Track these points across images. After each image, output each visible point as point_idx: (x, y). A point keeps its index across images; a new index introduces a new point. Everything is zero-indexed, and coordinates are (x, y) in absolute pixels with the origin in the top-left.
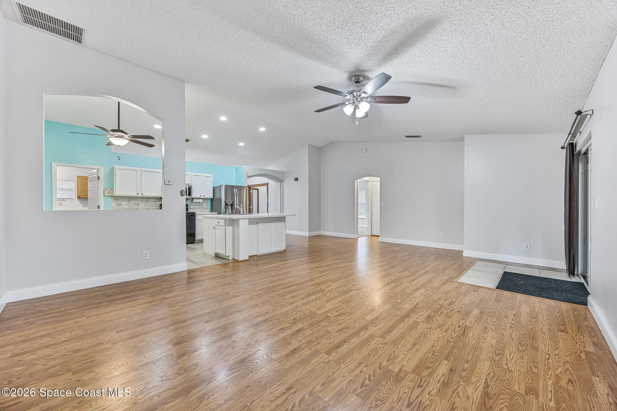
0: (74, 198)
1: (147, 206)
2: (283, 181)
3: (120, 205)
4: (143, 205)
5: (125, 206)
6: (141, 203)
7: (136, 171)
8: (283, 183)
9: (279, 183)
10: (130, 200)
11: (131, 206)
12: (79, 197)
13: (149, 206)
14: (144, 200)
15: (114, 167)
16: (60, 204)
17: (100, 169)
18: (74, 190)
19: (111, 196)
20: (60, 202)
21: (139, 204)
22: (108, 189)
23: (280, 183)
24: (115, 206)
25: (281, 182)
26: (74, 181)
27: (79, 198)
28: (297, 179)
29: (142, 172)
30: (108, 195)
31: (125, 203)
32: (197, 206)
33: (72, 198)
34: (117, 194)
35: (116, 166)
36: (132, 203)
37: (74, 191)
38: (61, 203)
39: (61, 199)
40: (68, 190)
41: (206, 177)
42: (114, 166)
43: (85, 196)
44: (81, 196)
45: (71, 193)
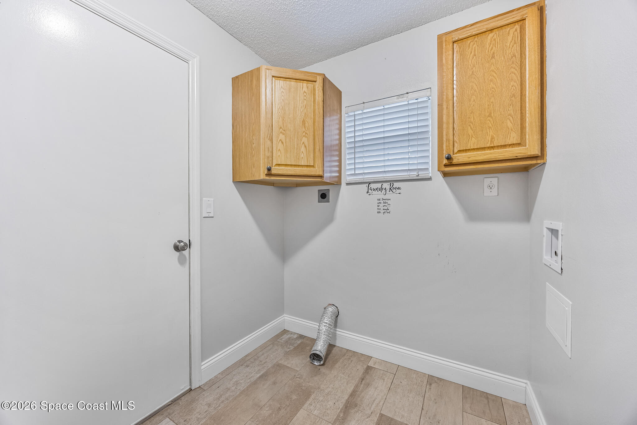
0: (430, 174)
12: (449, 158)
16: (382, 206)
27: (447, 164)
33: (422, 174)
39: (384, 186)
43: (483, 149)
44: (460, 151)
45: (418, 151)
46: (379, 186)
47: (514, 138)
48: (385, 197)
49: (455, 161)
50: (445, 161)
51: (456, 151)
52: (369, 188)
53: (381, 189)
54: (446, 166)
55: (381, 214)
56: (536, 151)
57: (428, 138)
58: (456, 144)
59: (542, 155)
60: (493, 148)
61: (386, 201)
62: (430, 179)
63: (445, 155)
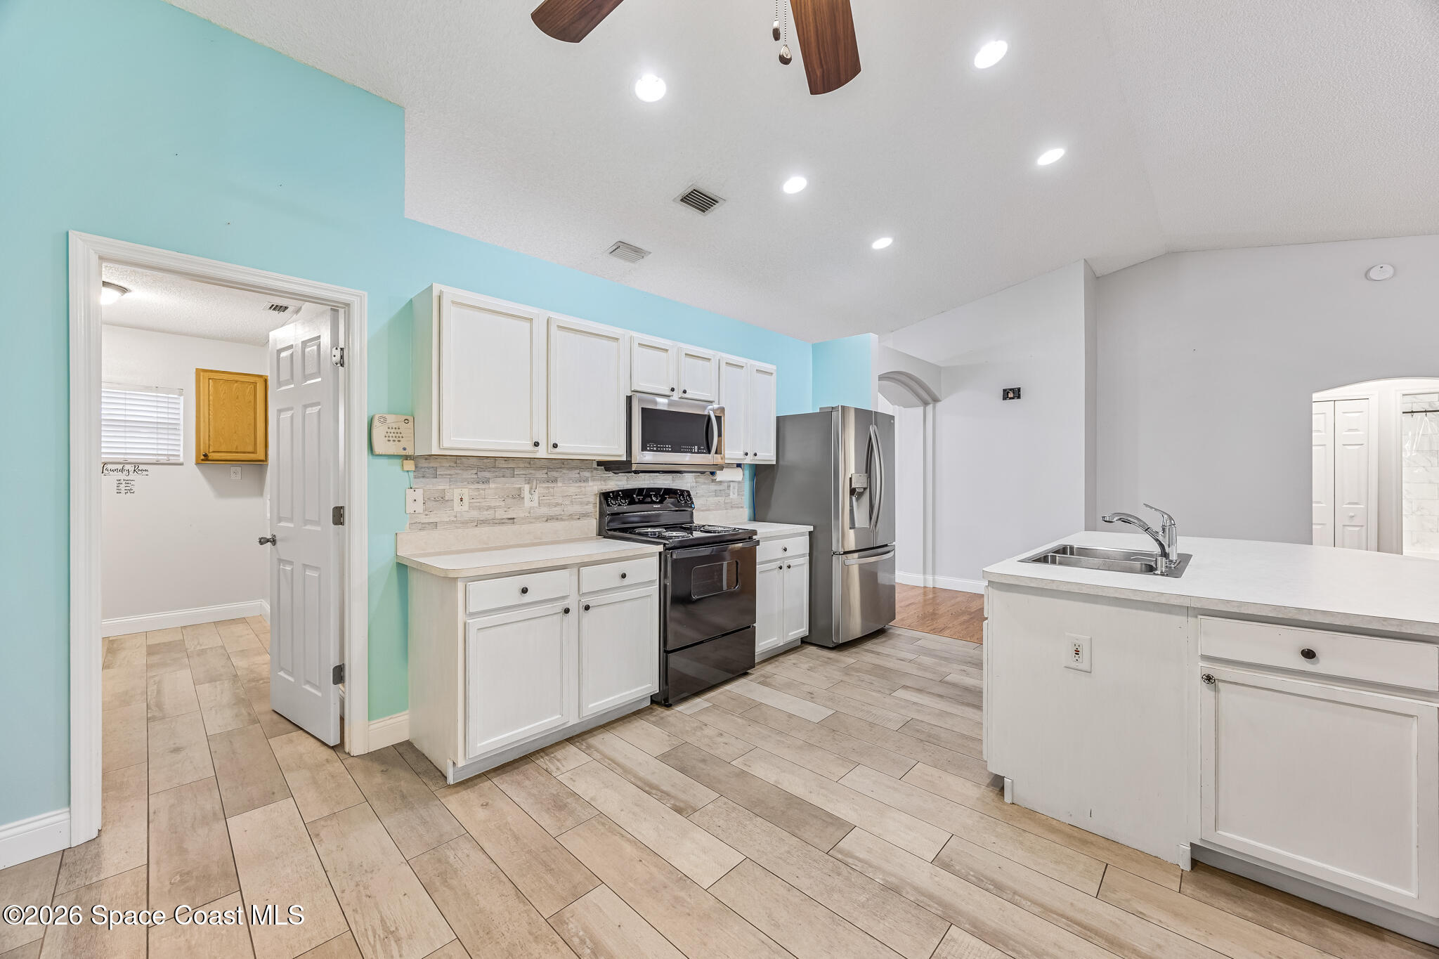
0: (181, 460)
1: (549, 505)
2: (936, 400)
3: (442, 500)
4: (536, 497)
5: (466, 507)
6: (527, 487)
7: (527, 325)
8: (934, 408)
9: (919, 410)
10: (487, 474)
11: (489, 508)
12: (205, 455)
13: (557, 505)
14: (541, 474)
15: (435, 293)
16: (122, 487)
17: (348, 305)
18: (182, 428)
19: (404, 453)
20: (122, 476)
21: (519, 496)
22: (391, 418)
23: (921, 409)
24: (419, 507)
25: (926, 404)
26: (181, 392)
27: (204, 459)
28: (1012, 394)
29: (553, 329)
30: (394, 449)
31: (466, 492)
32: (711, 499)
33: (173, 460)
34: (446, 444)
35: (445, 289)
36: (495, 488)
37: (182, 433)
38: (127, 483)
39: (127, 467)
40: (157, 426)
41: (760, 375)
42: (435, 285)
43: (231, 452)
44: (214, 452)
45: (168, 439)
46: (120, 467)
47: (250, 449)
48: (127, 478)
49: (210, 458)
50: (202, 457)
51: (211, 451)
52: (105, 468)
53: (122, 470)
54: (202, 460)
55: (122, 495)
56: (262, 457)
57: (179, 435)
58: (211, 447)
59: (266, 460)
60: (237, 452)
61: (129, 482)
62: (182, 464)
63: (203, 453)
